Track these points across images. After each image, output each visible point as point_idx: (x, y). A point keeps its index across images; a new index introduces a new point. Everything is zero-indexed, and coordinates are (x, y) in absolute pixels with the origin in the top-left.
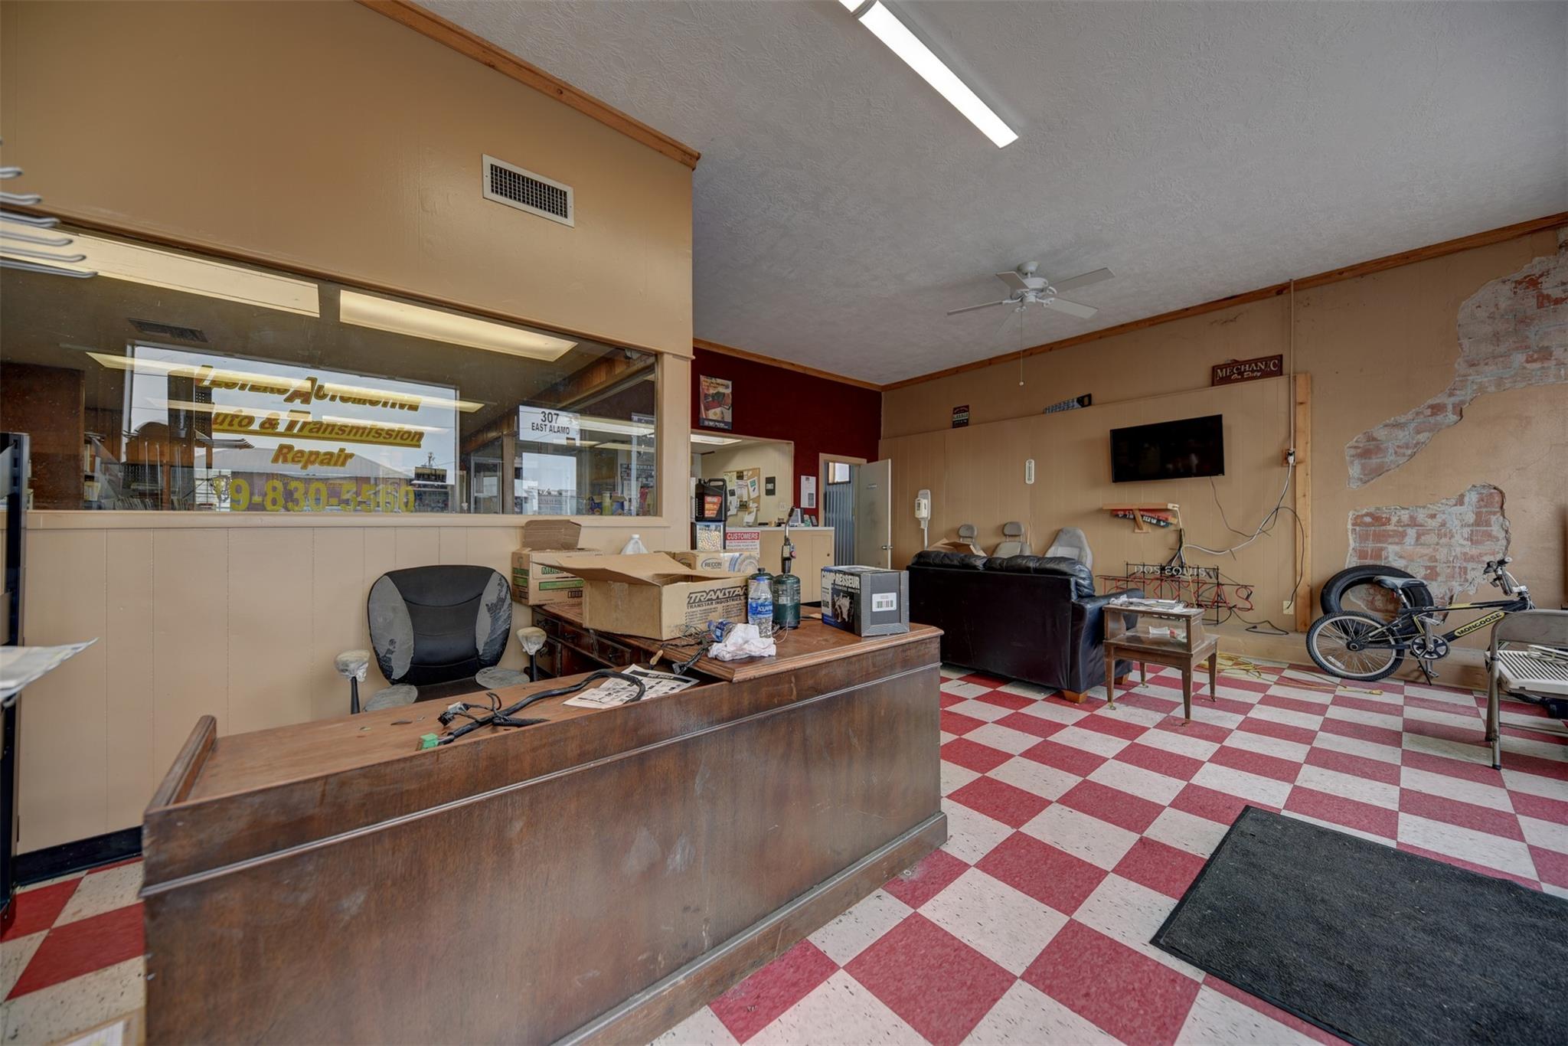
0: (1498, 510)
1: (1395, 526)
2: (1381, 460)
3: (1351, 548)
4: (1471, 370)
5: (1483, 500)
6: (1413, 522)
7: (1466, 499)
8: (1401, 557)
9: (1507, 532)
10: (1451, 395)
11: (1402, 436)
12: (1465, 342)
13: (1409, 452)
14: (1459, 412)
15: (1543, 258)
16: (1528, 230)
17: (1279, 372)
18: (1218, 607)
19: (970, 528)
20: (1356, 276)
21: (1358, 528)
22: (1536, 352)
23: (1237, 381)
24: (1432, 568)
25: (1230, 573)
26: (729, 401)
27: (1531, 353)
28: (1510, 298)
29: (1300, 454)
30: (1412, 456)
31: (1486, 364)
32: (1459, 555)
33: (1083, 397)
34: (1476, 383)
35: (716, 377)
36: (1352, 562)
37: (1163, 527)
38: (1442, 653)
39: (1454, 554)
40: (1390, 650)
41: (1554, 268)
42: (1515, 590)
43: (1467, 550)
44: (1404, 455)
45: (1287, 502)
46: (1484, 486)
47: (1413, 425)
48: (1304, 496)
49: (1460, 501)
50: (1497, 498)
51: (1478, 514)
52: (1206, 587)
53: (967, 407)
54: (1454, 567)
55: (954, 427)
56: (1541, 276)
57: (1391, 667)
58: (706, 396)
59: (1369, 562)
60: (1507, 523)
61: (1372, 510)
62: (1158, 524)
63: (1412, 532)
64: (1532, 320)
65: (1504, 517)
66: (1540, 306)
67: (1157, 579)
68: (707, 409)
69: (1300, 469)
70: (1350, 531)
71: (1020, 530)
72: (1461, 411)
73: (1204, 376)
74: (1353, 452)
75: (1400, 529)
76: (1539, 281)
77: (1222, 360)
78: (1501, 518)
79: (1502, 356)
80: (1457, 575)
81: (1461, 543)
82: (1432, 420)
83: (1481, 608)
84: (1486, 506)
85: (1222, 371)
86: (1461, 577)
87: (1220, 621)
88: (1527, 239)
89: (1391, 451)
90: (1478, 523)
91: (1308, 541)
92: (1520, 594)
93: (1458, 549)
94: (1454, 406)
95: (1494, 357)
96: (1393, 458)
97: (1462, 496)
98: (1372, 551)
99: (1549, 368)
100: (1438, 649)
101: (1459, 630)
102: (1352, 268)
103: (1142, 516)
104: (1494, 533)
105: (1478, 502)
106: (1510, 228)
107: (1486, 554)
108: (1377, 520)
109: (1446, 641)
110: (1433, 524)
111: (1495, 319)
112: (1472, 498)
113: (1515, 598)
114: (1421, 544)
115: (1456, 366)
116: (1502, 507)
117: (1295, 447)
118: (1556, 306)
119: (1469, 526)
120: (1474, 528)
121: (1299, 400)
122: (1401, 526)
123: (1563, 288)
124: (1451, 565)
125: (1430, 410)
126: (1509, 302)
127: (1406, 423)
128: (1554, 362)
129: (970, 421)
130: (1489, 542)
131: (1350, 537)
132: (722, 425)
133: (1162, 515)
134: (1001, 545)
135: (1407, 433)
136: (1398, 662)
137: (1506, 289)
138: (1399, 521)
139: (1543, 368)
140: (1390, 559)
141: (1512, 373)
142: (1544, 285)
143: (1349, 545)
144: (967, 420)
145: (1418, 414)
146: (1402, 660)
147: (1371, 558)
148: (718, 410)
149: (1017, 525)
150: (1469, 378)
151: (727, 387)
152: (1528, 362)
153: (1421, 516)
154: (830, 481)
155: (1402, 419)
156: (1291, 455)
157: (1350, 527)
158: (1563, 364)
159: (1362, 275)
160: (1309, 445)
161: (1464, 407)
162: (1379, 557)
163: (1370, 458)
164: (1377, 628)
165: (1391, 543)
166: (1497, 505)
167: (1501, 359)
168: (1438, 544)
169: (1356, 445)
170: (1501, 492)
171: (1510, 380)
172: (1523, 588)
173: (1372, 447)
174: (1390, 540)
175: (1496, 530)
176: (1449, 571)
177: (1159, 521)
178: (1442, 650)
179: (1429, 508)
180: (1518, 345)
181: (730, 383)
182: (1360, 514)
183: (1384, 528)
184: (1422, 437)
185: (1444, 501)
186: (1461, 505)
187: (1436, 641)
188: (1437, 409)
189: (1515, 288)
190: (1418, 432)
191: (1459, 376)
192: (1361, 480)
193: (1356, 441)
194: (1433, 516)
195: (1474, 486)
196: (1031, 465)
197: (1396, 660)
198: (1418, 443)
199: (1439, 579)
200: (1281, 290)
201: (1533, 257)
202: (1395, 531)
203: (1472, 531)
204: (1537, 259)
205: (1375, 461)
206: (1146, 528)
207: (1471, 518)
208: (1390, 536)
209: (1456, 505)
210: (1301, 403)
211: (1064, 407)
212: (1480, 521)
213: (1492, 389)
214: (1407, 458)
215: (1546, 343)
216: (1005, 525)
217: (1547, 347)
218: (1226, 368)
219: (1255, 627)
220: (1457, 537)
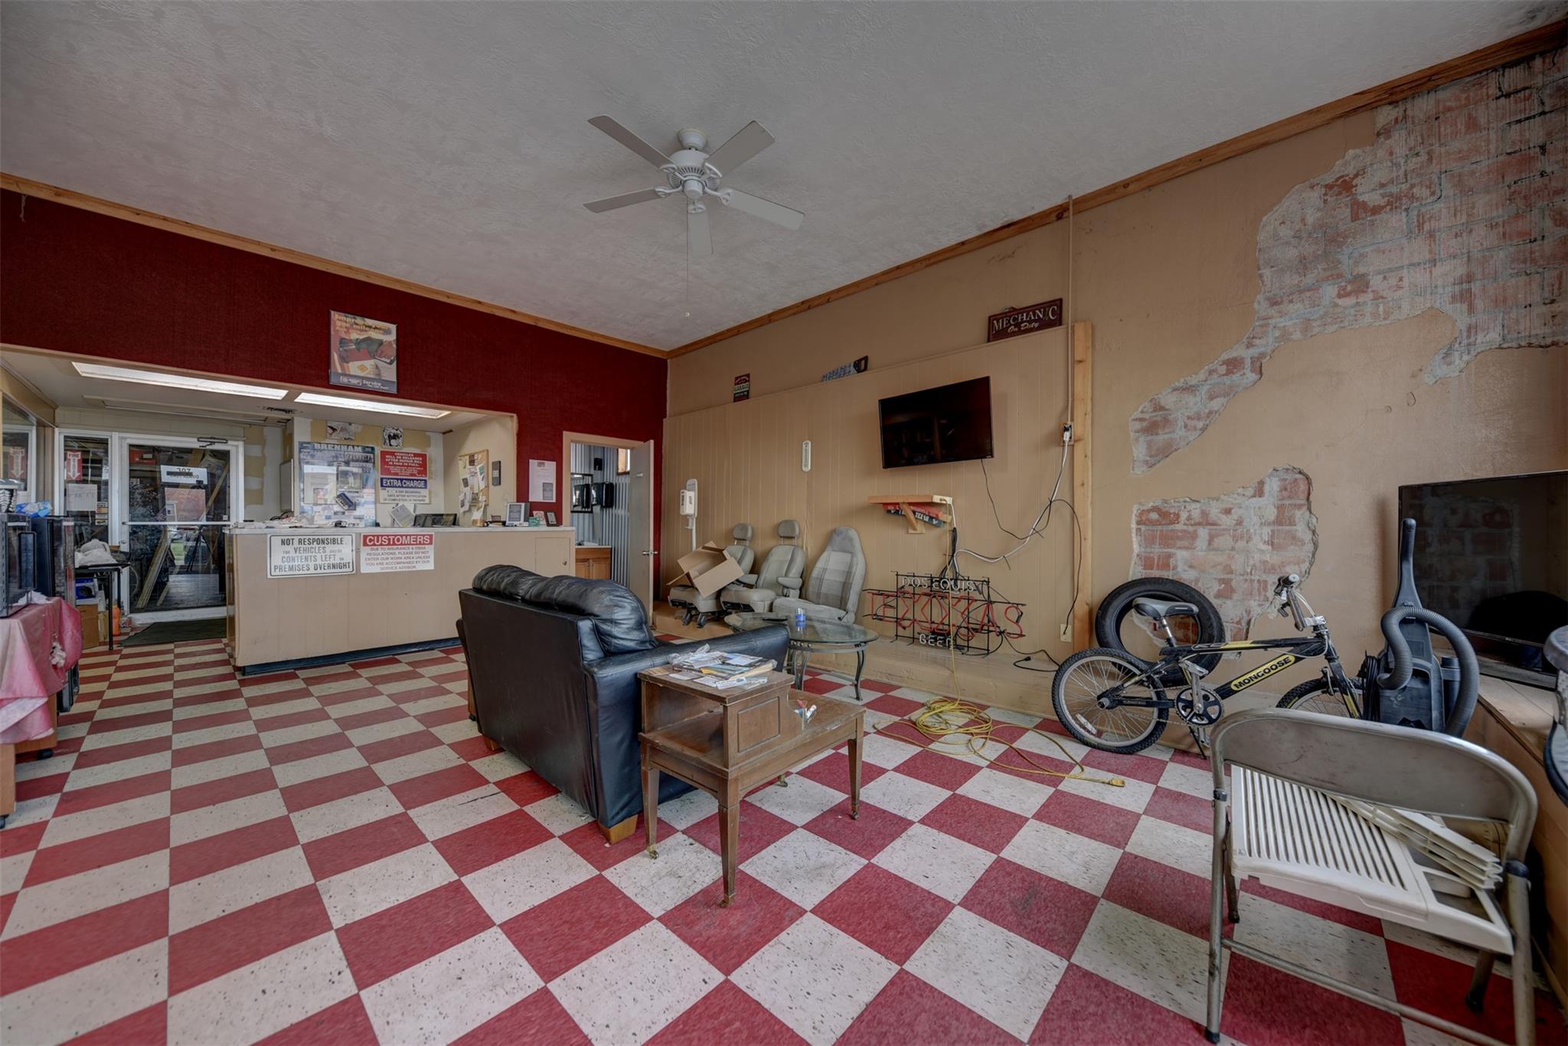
0: (1304, 502)
1: (1184, 524)
2: (1169, 436)
3: (1135, 554)
4: (1272, 311)
5: (1286, 489)
6: (1206, 521)
7: (1267, 488)
8: (1191, 567)
9: (1314, 532)
10: (1250, 345)
11: (1193, 403)
12: (1267, 272)
13: (1200, 424)
14: (1258, 370)
15: (1358, 151)
16: (1339, 112)
17: (1058, 322)
18: (989, 631)
19: (744, 527)
20: (1143, 189)
21: (1143, 528)
22: (1349, 282)
23: (1013, 334)
24: (1227, 582)
25: (1004, 587)
26: (393, 351)
27: (1343, 284)
28: (1319, 210)
29: (1078, 428)
30: (1204, 429)
31: (1291, 301)
32: (1258, 565)
33: (860, 361)
34: (1279, 328)
35: (364, 315)
36: (1135, 572)
37: (935, 525)
38: (1214, 717)
39: (1251, 562)
40: (1150, 709)
41: (1371, 165)
42: (1309, 622)
43: (1267, 557)
44: (1195, 428)
45: (1061, 492)
46: (1287, 469)
47: (1206, 388)
48: (1083, 485)
49: (1259, 492)
50: (1303, 486)
51: (1280, 508)
52: (975, 605)
53: (748, 375)
54: (1252, 581)
55: (735, 401)
56: (1356, 176)
57: (1152, 734)
58: (343, 341)
59: (1155, 573)
60: (1314, 520)
61: (1158, 503)
62: (930, 522)
63: (1203, 533)
64: (1346, 237)
65: (1311, 512)
66: (1355, 217)
67: (925, 594)
68: (344, 360)
69: (1079, 448)
70: (1134, 531)
71: (794, 530)
72: (1261, 367)
73: (980, 328)
74: (1138, 425)
75: (1191, 529)
76: (1354, 183)
77: (997, 309)
78: (1308, 513)
79: (1309, 290)
80: (1255, 592)
81: (1259, 550)
82: (1227, 380)
83: (1265, 648)
84: (1290, 497)
85: (998, 322)
86: (1260, 594)
87: (991, 649)
88: (1340, 123)
89: (1180, 423)
90: (1279, 521)
91: (1088, 544)
92: (1316, 628)
93: (1257, 557)
94: (1253, 360)
95: (1301, 292)
96: (1181, 432)
97: (1261, 483)
98: (1159, 559)
99: (1365, 303)
100: (1209, 709)
101: (1236, 682)
102: (1138, 178)
103: (914, 512)
104: (1299, 534)
105: (1281, 491)
106: (1318, 110)
107: (1289, 563)
108: (1167, 517)
109: (1219, 698)
110: (1227, 521)
111: (1301, 239)
112: (1273, 486)
113: (1309, 634)
114: (1214, 549)
115: (1256, 305)
116: (1308, 499)
117: (1072, 420)
118: (1373, 218)
119: (1269, 524)
120: (1276, 528)
121: (1078, 358)
122: (1192, 525)
123: (1382, 191)
124: (1249, 577)
125: (1225, 367)
126: (1319, 214)
127: (1198, 386)
128: (1371, 296)
129: (751, 394)
130: (1293, 547)
131: (1134, 539)
132: (377, 386)
133: (933, 511)
134: (773, 550)
135: (1199, 399)
136: (1160, 727)
137: (1314, 196)
138: (1189, 518)
139: (1358, 304)
140: (1179, 569)
141: (1321, 312)
142: (1360, 189)
143: (1132, 550)
144: (748, 391)
145: (1211, 372)
146: (1165, 724)
147: (1158, 568)
148: (369, 364)
149: (790, 523)
150: (1270, 321)
151: (387, 332)
152: (1340, 296)
153: (1214, 511)
154: (620, 471)
155: (1193, 380)
156: (1066, 429)
157: (1134, 526)
158: (1383, 298)
159: (1150, 187)
160: (1089, 417)
161: (1264, 361)
162: (1166, 566)
163: (1157, 434)
164: (1134, 675)
165: (1179, 548)
166: (1304, 496)
167: (1308, 294)
168: (1233, 549)
169: (1141, 416)
170: (1308, 478)
171: (1319, 323)
172: (1320, 619)
173: (1159, 419)
174: (1179, 543)
175: (1301, 530)
176: (1246, 586)
177: (931, 518)
178: (1213, 712)
179: (1223, 501)
180: (1328, 273)
181: (393, 327)
182: (1145, 508)
183: (1171, 527)
184: (1216, 404)
185: (1240, 490)
186: (1260, 496)
187: (1206, 698)
188: (1233, 365)
189: (1325, 194)
190: (1211, 398)
191: (1259, 319)
192: (1146, 462)
193: (1142, 412)
194: (1228, 511)
195: (1275, 470)
196: (808, 447)
197: (1158, 723)
198: (1210, 413)
199: (1235, 596)
200: (1060, 213)
201: (1346, 150)
202: (1184, 531)
203: (1272, 531)
204: (1351, 152)
205: (1161, 438)
206: (920, 528)
207: (1271, 513)
208: (1178, 538)
209: (1254, 496)
210: (1080, 362)
211: (838, 374)
212: (1283, 518)
213: (1297, 335)
214: (1199, 432)
215: (1362, 270)
216: (779, 524)
217: (1363, 275)
218: (1002, 318)
219: (1028, 659)
220: (1256, 540)
